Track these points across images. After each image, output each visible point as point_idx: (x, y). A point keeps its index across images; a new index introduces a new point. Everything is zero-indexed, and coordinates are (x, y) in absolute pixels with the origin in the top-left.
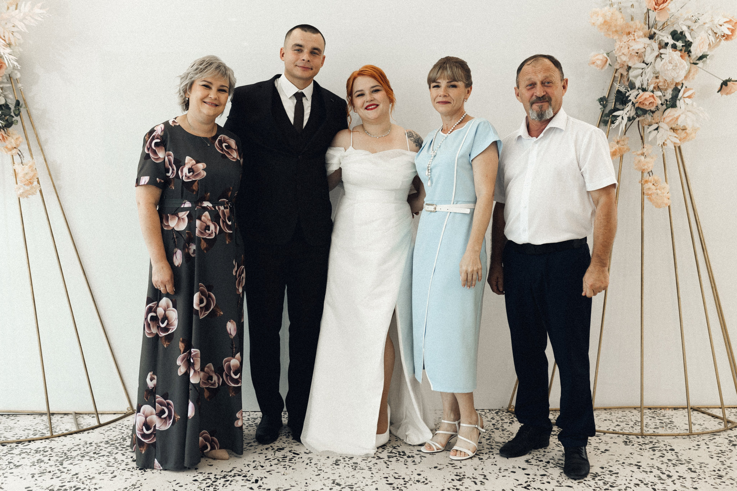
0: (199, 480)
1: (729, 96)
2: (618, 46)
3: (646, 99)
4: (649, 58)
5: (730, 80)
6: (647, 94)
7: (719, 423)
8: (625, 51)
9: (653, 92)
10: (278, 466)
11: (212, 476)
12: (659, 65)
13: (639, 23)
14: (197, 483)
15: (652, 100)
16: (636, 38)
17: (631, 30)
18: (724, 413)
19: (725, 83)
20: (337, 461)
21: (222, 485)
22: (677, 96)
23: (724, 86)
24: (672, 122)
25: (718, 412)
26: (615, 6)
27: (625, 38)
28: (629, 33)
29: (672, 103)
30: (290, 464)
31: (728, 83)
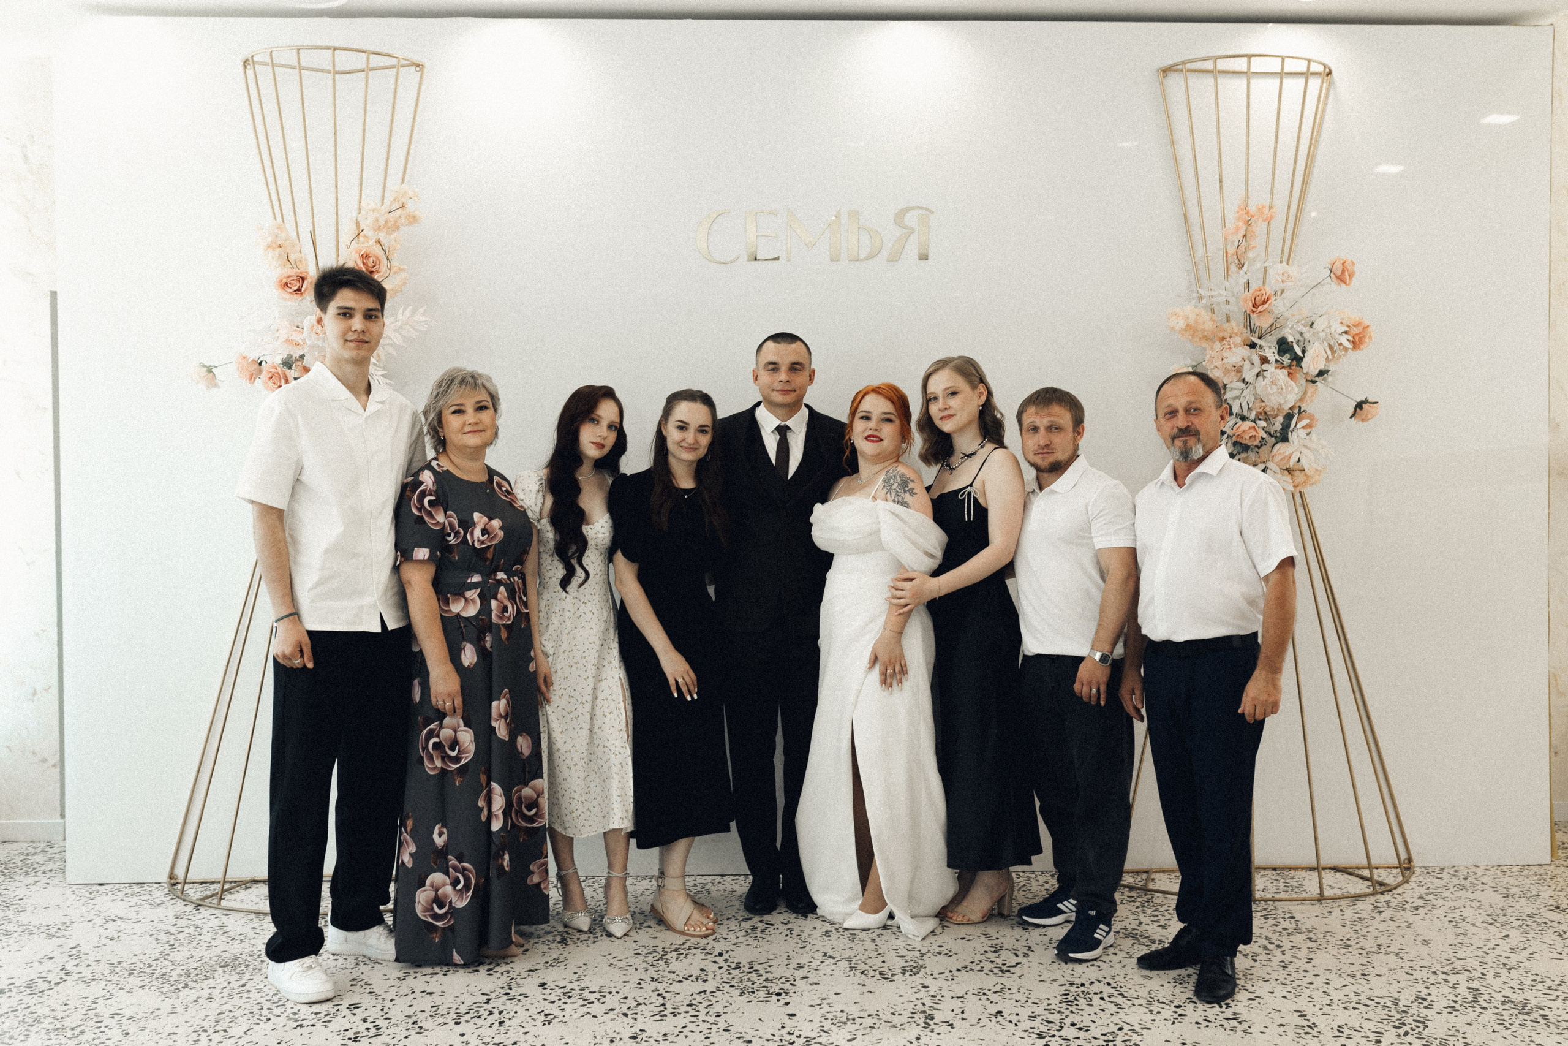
0: (643, 953)
1: (1365, 424)
2: (1208, 356)
3: (1244, 431)
4: (1249, 375)
5: (1366, 401)
6: (1248, 424)
7: (1368, 887)
8: (1219, 363)
9: (1254, 421)
10: (748, 938)
11: (660, 950)
12: (1261, 384)
13: (1236, 325)
14: (641, 958)
15: (1254, 433)
16: (1232, 346)
17: (1226, 335)
18: (1371, 873)
19: (1359, 406)
20: (827, 932)
21: (674, 958)
22: (1288, 426)
23: (1358, 410)
24: (1285, 461)
25: (1366, 873)
26: (1204, 301)
27: (1218, 346)
28: (1223, 339)
29: (1283, 437)
30: (764, 936)
31: (1364, 406)
